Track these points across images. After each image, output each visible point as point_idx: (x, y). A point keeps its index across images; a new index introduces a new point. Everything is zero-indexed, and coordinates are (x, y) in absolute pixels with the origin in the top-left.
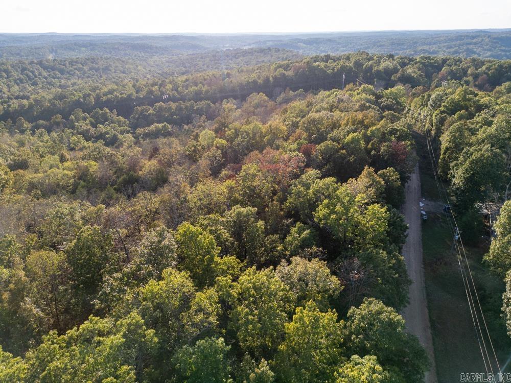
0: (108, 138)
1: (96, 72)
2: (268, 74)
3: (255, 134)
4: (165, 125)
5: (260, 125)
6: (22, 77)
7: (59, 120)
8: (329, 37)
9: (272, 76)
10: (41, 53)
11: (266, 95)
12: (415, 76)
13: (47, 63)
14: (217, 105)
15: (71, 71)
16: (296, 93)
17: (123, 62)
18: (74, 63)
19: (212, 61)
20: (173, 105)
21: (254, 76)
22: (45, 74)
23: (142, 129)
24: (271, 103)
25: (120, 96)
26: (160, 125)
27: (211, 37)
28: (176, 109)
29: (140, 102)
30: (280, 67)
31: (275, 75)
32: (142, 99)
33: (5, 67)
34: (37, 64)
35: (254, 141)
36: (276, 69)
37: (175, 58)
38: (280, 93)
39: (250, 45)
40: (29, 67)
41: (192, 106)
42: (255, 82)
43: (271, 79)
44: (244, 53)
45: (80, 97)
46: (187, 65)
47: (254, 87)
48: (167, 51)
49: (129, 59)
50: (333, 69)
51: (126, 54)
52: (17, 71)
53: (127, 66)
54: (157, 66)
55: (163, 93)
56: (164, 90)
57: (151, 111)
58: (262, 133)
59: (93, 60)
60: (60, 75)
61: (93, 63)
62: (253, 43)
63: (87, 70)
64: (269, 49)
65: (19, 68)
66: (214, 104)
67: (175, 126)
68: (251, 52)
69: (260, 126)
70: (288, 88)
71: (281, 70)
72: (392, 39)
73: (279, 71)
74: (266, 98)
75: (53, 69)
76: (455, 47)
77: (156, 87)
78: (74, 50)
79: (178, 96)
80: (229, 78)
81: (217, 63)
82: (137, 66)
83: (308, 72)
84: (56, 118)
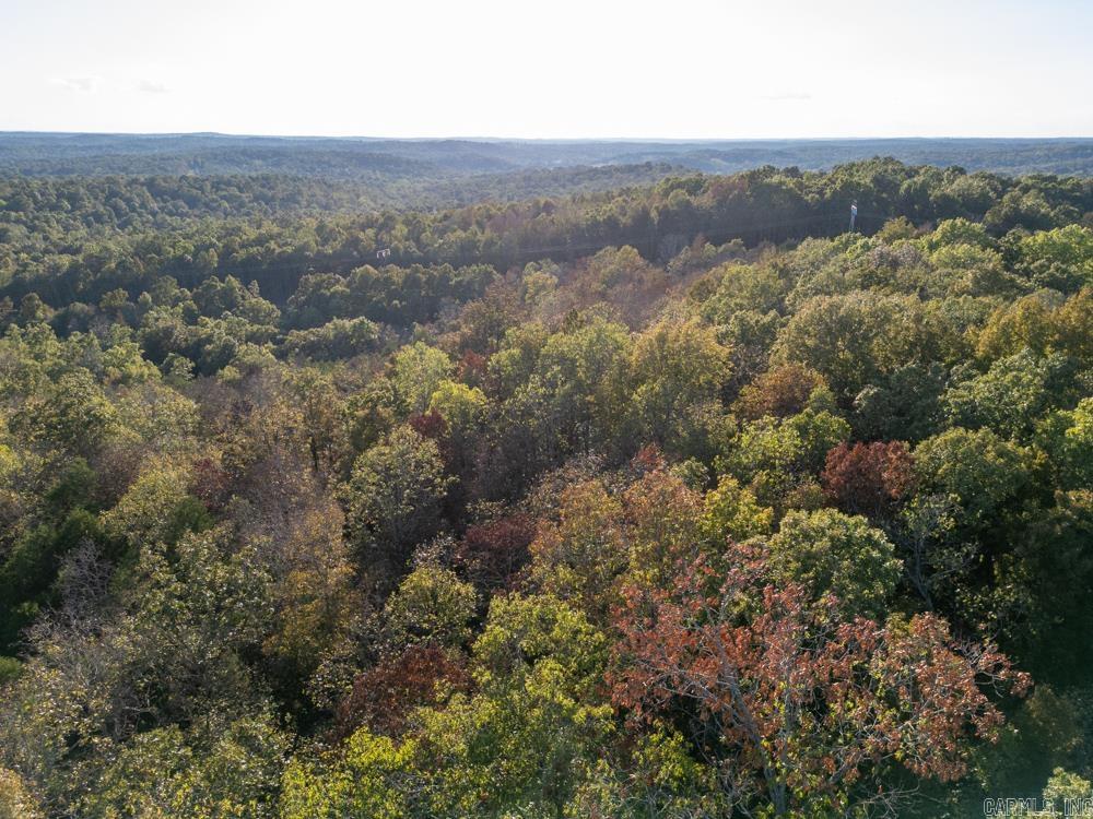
0: (209, 353)
1: (267, 204)
2: (645, 202)
3: (597, 367)
4: (362, 323)
5: (617, 332)
6: (102, 209)
7: (118, 303)
8: (779, 148)
9: (657, 208)
10: (169, 168)
11: (642, 255)
12: (1052, 214)
13: (163, 184)
14: (511, 275)
15: (214, 201)
16: (721, 249)
17: (330, 186)
18: (223, 187)
19: (522, 187)
20: (397, 274)
21: (610, 208)
22: (155, 206)
23: (302, 333)
24: (654, 273)
25: (278, 250)
26: (348, 324)
27: (525, 145)
28: (405, 282)
29: (324, 264)
30: (680, 185)
31: (665, 206)
32: (330, 256)
33: (73, 190)
34: (142, 184)
35: (590, 398)
36: (666, 194)
37: (444, 182)
38: (679, 249)
39: (606, 160)
40: (123, 191)
41: (445, 278)
42: (611, 222)
43: (654, 214)
44: (592, 174)
45: (186, 250)
46: (466, 195)
47: (610, 233)
48: (430, 168)
49: (347, 182)
50: (821, 192)
51: (343, 174)
52: (96, 198)
53: (336, 195)
54: (403, 197)
55: (380, 244)
56: (386, 237)
57: (339, 288)
58: (624, 365)
59: (266, 181)
60: (186, 209)
61: (263, 186)
62: (614, 158)
63: (247, 200)
64: (648, 165)
65: (103, 191)
66: (504, 273)
67: (389, 327)
68: (607, 172)
69: (618, 337)
70: (700, 237)
71: (682, 194)
72: (923, 152)
73: (677, 196)
74: (640, 261)
75: (175, 195)
76: (1076, 170)
77: (370, 232)
78: (239, 164)
79: (418, 253)
80: (549, 213)
81: (530, 192)
82: (358, 196)
83: (752, 199)
84: (114, 297)
